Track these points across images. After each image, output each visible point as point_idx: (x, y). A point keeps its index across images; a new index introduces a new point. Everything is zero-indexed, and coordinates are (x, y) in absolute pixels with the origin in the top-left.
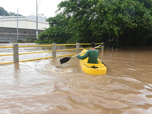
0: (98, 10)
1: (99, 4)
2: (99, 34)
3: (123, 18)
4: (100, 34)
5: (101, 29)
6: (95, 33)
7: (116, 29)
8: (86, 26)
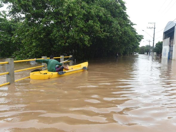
0: (65, 13)
1: (66, 5)
2: (65, 44)
3: (94, 26)
4: (67, 44)
5: (68, 38)
6: (60, 43)
7: (87, 38)
8: (46, 33)
